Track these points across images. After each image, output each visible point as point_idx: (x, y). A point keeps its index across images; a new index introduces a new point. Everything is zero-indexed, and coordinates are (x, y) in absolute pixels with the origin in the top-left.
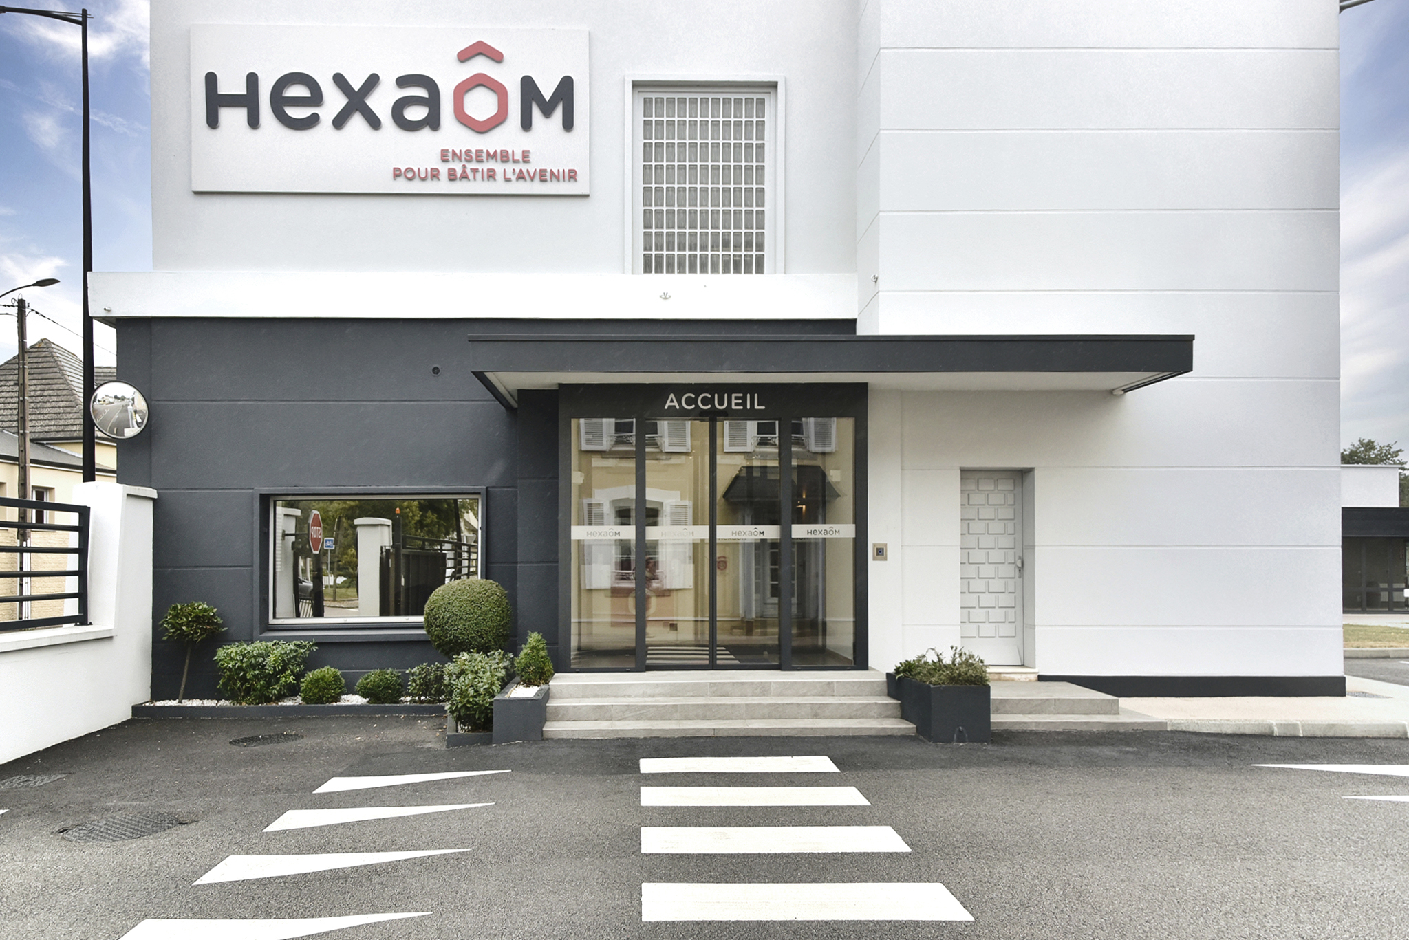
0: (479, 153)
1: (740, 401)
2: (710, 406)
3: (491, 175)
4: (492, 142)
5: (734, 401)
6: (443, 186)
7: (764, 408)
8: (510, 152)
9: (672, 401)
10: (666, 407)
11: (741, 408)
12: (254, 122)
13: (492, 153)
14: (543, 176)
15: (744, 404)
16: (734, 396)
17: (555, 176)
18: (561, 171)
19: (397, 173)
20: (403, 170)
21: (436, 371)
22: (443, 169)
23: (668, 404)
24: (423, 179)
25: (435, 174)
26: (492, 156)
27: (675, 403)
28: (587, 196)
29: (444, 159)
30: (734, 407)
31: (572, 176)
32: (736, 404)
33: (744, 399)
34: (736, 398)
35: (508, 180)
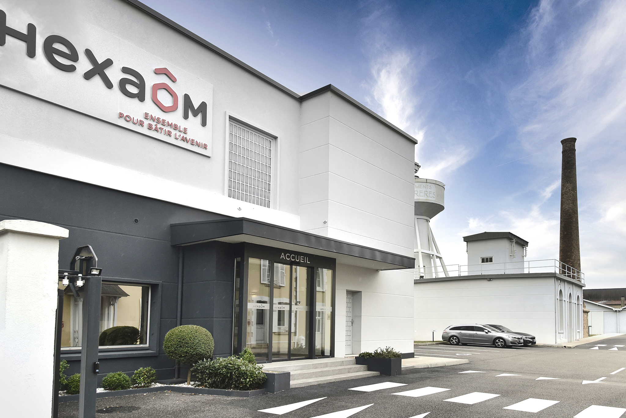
0: (164, 121)
1: (303, 259)
2: (294, 260)
3: (169, 134)
4: (171, 118)
5: (301, 259)
6: (145, 131)
7: (309, 263)
8: (179, 126)
9: (283, 256)
10: (281, 258)
11: (303, 262)
12: (31, 53)
13: (170, 123)
14: (192, 143)
15: (304, 260)
16: (301, 257)
17: (198, 145)
18: (201, 143)
19: (121, 116)
20: (125, 115)
21: (136, 221)
22: (146, 122)
23: (282, 257)
24: (135, 124)
25: (141, 124)
26: (170, 125)
27: (284, 257)
28: (209, 157)
29: (146, 118)
30: (301, 261)
31: (205, 147)
32: (302, 260)
33: (304, 258)
34: (302, 258)
35: (176, 139)
